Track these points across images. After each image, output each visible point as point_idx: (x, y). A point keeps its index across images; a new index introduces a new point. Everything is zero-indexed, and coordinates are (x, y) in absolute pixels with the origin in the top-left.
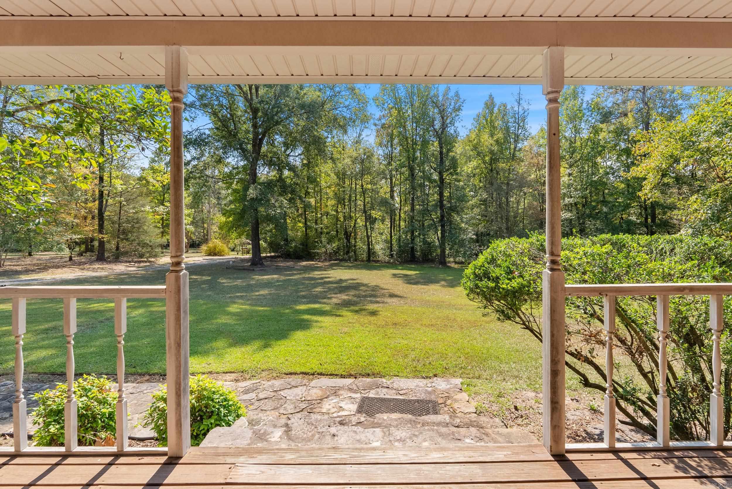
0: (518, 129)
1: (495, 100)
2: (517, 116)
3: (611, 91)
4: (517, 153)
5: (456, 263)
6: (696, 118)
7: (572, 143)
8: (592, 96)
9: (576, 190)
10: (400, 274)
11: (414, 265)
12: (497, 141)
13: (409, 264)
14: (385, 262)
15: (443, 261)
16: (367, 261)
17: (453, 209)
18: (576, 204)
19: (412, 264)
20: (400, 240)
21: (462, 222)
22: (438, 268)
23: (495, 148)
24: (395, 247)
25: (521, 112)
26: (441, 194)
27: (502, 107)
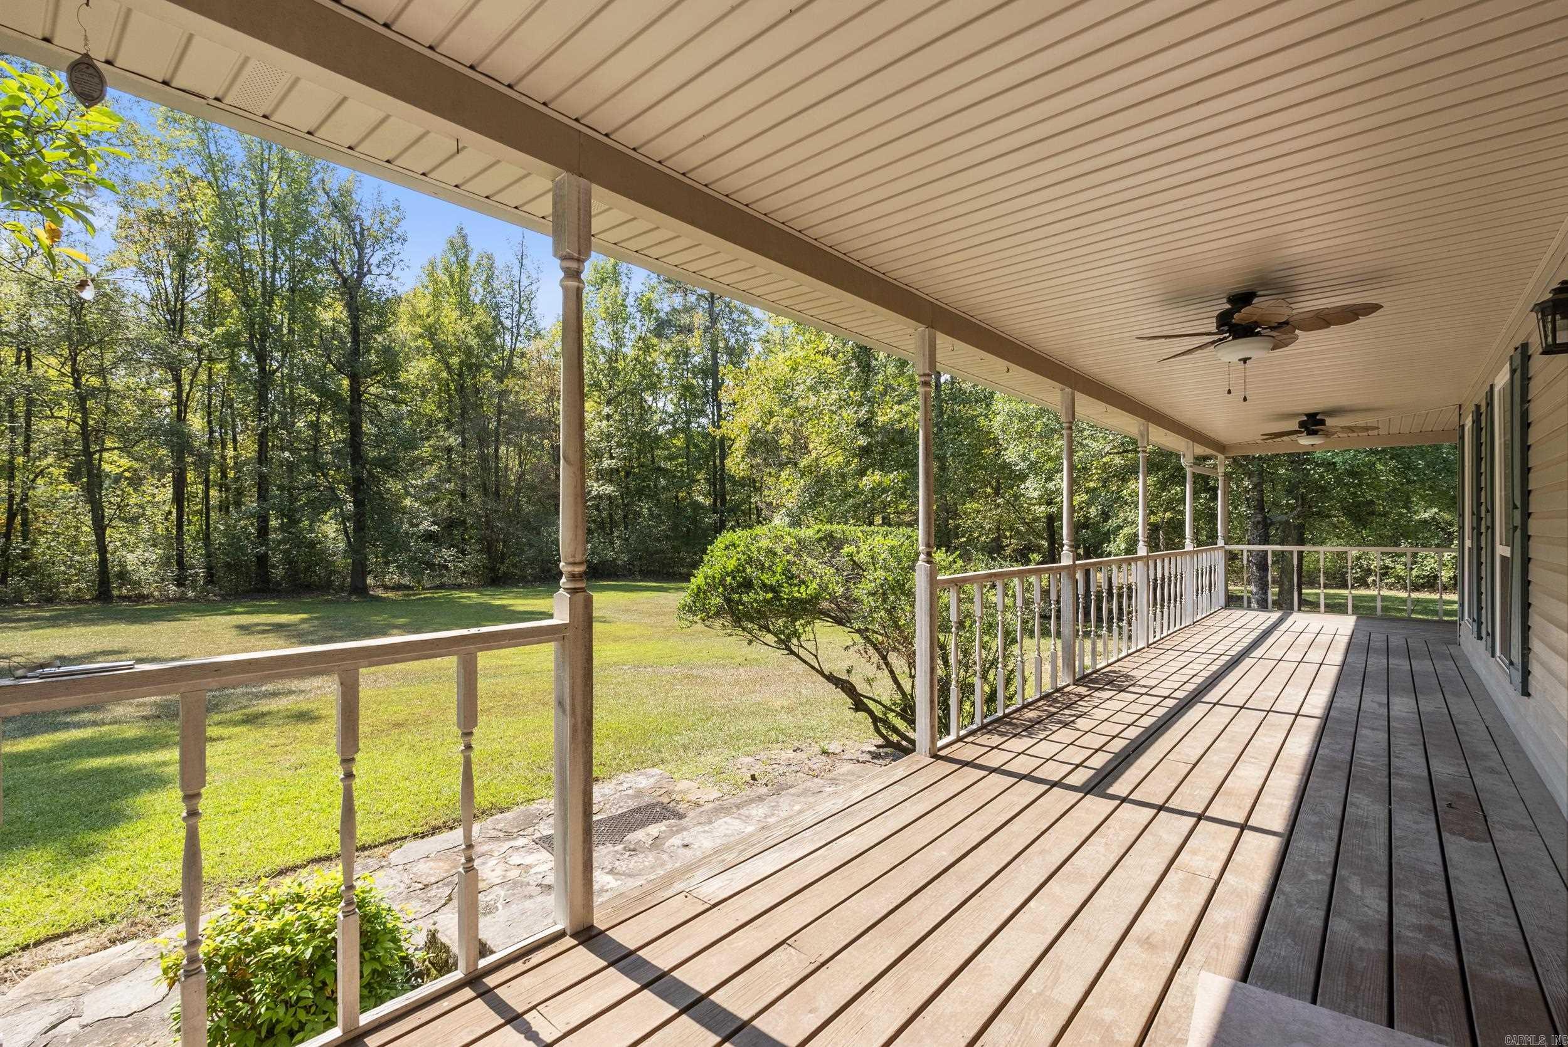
0: (520, 313)
1: (469, 239)
2: (516, 286)
3: (668, 286)
4: (517, 361)
5: (386, 588)
6: (789, 362)
7: (612, 358)
8: (643, 287)
9: (619, 445)
10: (258, 625)
11: (273, 599)
12: (478, 328)
13: (259, 600)
14: (170, 600)
15: (361, 586)
16: (96, 599)
17: (388, 465)
18: (617, 471)
19: (265, 599)
20: (207, 536)
21: (408, 493)
22: (348, 601)
23: (473, 341)
24: (195, 556)
25: (525, 282)
26: (355, 431)
27: (485, 260)
